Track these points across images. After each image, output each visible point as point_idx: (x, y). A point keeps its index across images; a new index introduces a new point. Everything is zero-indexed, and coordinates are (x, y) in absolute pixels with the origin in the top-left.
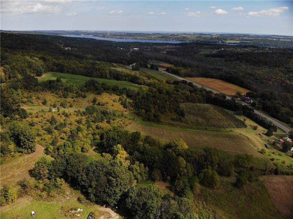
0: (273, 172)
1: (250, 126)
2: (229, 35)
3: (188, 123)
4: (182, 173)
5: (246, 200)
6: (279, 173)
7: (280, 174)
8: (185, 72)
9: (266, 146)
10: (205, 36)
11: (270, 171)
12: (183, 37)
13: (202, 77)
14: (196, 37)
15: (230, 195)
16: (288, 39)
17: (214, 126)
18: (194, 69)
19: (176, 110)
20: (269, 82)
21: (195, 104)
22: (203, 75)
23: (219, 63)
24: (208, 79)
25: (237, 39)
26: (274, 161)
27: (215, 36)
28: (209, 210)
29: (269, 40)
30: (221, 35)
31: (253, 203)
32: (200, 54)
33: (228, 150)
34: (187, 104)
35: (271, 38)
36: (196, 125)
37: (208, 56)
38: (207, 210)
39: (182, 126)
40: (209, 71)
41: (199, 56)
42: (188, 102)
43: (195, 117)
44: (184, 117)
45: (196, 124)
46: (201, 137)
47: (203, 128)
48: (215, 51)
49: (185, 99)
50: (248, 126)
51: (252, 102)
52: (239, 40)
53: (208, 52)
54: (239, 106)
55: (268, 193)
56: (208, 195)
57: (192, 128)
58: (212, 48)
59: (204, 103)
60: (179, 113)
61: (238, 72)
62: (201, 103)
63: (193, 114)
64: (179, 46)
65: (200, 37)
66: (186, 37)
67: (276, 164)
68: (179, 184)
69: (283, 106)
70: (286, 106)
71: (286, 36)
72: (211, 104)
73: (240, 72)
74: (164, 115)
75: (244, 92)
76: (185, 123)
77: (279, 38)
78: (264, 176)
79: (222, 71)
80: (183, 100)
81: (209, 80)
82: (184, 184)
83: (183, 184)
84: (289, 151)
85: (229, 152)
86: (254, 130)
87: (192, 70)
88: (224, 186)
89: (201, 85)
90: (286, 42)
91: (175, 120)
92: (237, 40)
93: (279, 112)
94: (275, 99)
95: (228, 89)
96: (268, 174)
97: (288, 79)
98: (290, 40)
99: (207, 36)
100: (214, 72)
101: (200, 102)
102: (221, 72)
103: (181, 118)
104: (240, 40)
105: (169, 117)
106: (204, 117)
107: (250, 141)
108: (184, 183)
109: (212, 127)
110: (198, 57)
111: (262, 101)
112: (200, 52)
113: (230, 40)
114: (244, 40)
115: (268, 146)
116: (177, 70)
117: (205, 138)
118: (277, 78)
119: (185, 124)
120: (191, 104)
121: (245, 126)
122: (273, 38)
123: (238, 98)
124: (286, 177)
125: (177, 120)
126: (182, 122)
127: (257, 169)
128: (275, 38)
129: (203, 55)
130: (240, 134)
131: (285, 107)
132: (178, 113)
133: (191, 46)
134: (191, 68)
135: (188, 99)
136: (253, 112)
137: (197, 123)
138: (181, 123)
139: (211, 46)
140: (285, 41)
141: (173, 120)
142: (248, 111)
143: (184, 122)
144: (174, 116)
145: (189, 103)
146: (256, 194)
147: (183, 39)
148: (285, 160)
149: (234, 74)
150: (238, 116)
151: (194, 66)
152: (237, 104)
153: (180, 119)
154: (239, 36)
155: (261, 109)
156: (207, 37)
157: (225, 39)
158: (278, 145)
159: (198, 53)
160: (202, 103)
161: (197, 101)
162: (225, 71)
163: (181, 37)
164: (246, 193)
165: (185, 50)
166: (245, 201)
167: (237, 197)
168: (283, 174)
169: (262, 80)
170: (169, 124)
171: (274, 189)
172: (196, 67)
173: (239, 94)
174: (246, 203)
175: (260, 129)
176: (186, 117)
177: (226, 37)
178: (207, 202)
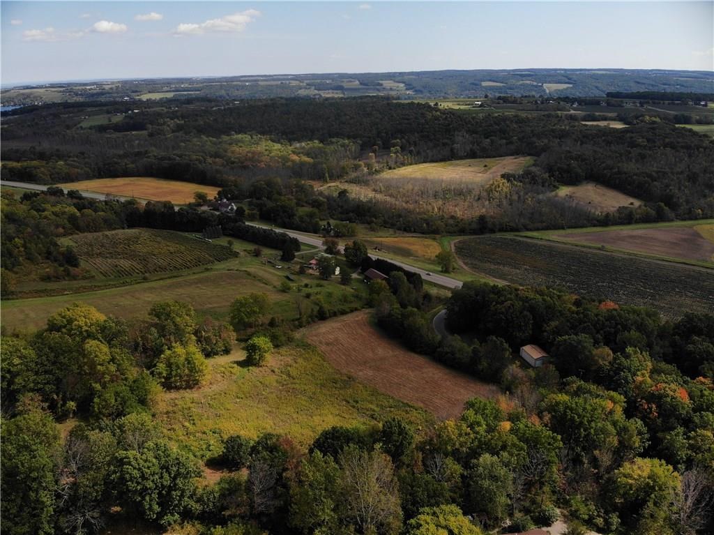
0: (316, 317)
1: (246, 253)
2: (142, 81)
3: (93, 277)
4: (107, 378)
5: (280, 382)
6: (328, 315)
7: (330, 317)
8: (49, 171)
9: (288, 278)
10: (83, 87)
11: (311, 316)
12: (23, 94)
13: (102, 178)
14: (61, 92)
15: (242, 386)
16: (274, 80)
17: (163, 269)
18: (74, 161)
19: (49, 253)
20: (259, 165)
21: (100, 234)
22: (102, 173)
23: (137, 142)
24: (118, 179)
25: (165, 89)
26: (312, 298)
27: (110, 86)
28: (204, 433)
29: (236, 85)
30: (125, 83)
31: (296, 381)
32: (81, 127)
33: (211, 306)
34: (76, 236)
35: (240, 81)
36: (115, 277)
37: (102, 129)
38: (197, 435)
39: (78, 289)
40: (115, 159)
41: (78, 132)
42: (77, 232)
43: (109, 261)
44: (76, 265)
45: (115, 274)
46: (136, 299)
47: (136, 280)
48: (118, 118)
49: (68, 225)
50: (242, 254)
51: (235, 208)
52: (170, 91)
53: (101, 120)
54: (209, 217)
55: (319, 354)
56: (191, 405)
57: (106, 287)
58: (108, 112)
59: (123, 228)
60: (61, 258)
61: (187, 153)
62: (115, 229)
63: (100, 254)
64: (16, 116)
65: (70, 92)
66: (31, 94)
67: (317, 301)
68: (104, 403)
69: (298, 204)
70: (305, 204)
71: (270, 76)
72: (143, 227)
73: (191, 153)
74: (16, 273)
75: (211, 193)
76: (84, 278)
77: (256, 81)
78: (301, 329)
79: (148, 157)
80: (64, 228)
81: (120, 181)
82: (119, 399)
83: (116, 400)
84: (332, 276)
85: (214, 307)
86: (256, 258)
87: (68, 165)
88: (224, 373)
89: (103, 194)
90: (272, 86)
91: (53, 279)
92: (167, 92)
93: (294, 215)
94: (280, 194)
95: (173, 193)
96: (309, 323)
97: (294, 152)
98: (279, 82)
99: (88, 88)
100: (128, 162)
101: (111, 228)
102: (145, 159)
103: (68, 269)
104: (173, 91)
105: (33, 276)
106: (132, 256)
107: (255, 277)
108: (119, 396)
109: (159, 273)
110: (77, 134)
111: (255, 201)
112: (79, 123)
113: (150, 92)
114: (181, 89)
115: (292, 277)
116: (25, 168)
117: (148, 297)
118: (271, 155)
119: (86, 281)
120: (90, 236)
121: (236, 255)
122: (245, 81)
123: (202, 206)
124: (342, 318)
125: (57, 278)
126: (75, 280)
127: (283, 320)
128: (247, 81)
129: (90, 128)
130: (228, 270)
131: (303, 206)
132: (56, 261)
133: (51, 112)
134: (66, 161)
135: (75, 226)
136: (243, 225)
137: (118, 271)
138: (75, 282)
139: (105, 108)
140: (269, 85)
141: (47, 278)
142: (232, 224)
143: (80, 277)
144: (48, 270)
145: (81, 235)
146: (296, 363)
147: (24, 99)
148: (330, 291)
149: (178, 158)
150: (213, 240)
151: (72, 155)
152: (203, 215)
153: (68, 274)
154: (167, 83)
155: (258, 217)
156: (90, 90)
157: (136, 92)
158: (311, 271)
159: (75, 125)
160: (118, 229)
161: (102, 225)
162: (155, 156)
163: (18, 95)
164: (276, 370)
165: (37, 124)
166: (278, 385)
167: (260, 384)
168: (335, 314)
169: (242, 163)
170: (37, 292)
171: (327, 344)
172: (77, 157)
173: (201, 198)
174: (280, 388)
175: (267, 252)
176: (82, 264)
177: (136, 85)
178: (194, 420)
